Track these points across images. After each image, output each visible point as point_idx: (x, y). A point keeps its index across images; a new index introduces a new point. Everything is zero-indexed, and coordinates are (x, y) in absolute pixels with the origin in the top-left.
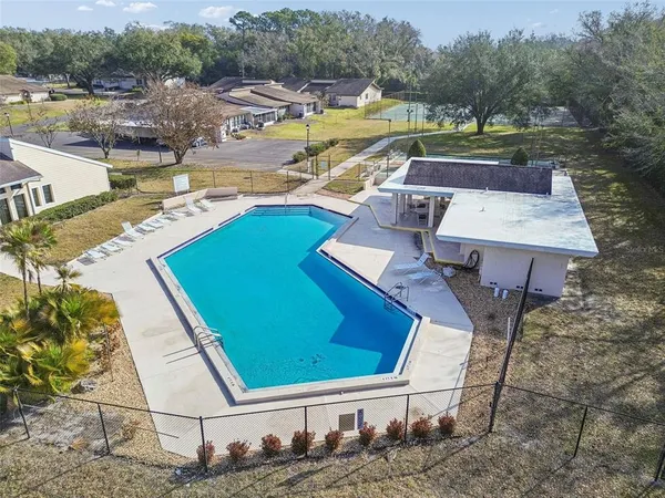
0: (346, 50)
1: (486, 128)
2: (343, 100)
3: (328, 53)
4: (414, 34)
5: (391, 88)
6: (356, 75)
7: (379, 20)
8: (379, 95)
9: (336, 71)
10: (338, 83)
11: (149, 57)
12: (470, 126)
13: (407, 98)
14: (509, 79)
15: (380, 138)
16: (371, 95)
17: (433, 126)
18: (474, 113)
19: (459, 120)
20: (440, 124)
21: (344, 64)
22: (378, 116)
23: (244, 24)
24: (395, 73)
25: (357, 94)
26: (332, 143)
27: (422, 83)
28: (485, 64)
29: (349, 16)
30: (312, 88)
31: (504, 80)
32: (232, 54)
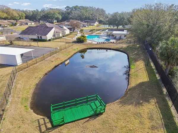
0: (91, 15)
2: (92, 24)
3: (87, 15)
4: (104, 11)
5: (100, 22)
6: (93, 19)
7: (97, 8)
8: (98, 23)
9: (89, 18)
10: (90, 21)
11: (52, 16)
13: (104, 24)
14: (121, 19)
15: (101, 29)
16: (97, 23)
18: (116, 25)
20: (111, 27)
21: (91, 17)
23: (68, 9)
24: (101, 19)
25: (94, 23)
26: (94, 30)
27: (106, 21)
28: (118, 17)
29: (91, 7)
30: (85, 22)
31: (121, 20)
32: (66, 15)
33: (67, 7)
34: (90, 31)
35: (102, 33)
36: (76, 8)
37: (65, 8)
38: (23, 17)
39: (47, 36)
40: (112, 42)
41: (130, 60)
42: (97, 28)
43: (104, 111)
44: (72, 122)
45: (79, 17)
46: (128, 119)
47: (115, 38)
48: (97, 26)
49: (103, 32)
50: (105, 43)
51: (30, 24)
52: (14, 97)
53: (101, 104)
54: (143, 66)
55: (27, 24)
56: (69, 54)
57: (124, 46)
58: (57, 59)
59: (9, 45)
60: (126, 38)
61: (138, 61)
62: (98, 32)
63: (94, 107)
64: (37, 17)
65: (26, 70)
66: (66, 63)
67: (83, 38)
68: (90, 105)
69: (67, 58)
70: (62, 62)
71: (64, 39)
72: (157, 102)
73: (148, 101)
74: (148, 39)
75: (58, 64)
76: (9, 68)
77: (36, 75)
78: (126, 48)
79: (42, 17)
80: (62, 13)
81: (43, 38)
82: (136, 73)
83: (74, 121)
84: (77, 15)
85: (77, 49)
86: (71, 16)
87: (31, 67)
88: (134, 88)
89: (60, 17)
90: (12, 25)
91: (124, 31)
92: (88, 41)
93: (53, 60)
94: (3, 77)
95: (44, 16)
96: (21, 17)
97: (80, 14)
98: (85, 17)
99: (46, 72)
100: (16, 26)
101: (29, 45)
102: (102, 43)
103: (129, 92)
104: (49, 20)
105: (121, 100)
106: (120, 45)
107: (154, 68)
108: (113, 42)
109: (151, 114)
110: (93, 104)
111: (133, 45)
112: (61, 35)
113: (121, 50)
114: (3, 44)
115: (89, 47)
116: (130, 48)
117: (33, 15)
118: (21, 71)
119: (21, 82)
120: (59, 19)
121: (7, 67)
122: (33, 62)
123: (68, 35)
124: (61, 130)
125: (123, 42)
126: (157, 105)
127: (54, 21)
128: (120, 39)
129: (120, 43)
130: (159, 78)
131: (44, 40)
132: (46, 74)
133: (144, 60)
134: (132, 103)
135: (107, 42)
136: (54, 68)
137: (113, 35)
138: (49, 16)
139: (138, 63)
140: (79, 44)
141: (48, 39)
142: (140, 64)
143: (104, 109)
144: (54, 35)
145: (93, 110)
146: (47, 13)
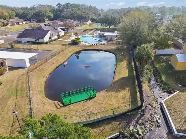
0: (84, 13)
1: (110, 27)
2: (85, 23)
3: (79, 13)
4: (97, 9)
5: (93, 20)
6: (86, 18)
7: (89, 6)
9: (81, 17)
10: (83, 20)
11: (44, 14)
12: (108, 27)
13: (96, 22)
15: (94, 29)
16: (90, 22)
17: (102, 27)
18: (108, 25)
19: (106, 26)
20: (103, 27)
21: (83, 15)
22: (92, 26)
23: (59, 6)
24: (94, 17)
25: (87, 21)
26: (87, 30)
27: (99, 19)
28: (109, 17)
29: (83, 5)
30: (78, 21)
31: (112, 20)
32: (58, 13)
33: (59, 4)
34: (83, 32)
35: (95, 34)
36: (68, 5)
37: (57, 5)
38: (13, 16)
39: (44, 39)
40: (103, 44)
41: (117, 60)
42: (90, 27)
43: (95, 96)
44: (76, 103)
45: (72, 16)
46: (110, 99)
47: (106, 40)
48: (90, 25)
49: (96, 32)
50: (97, 44)
51: (22, 23)
52: (32, 90)
53: (93, 92)
54: (126, 65)
55: (19, 24)
56: (67, 56)
57: (114, 47)
58: (57, 61)
59: (10, 48)
60: (116, 39)
61: (123, 61)
62: (91, 32)
63: (89, 94)
64: (28, 16)
65: (34, 71)
66: (65, 64)
67: (77, 40)
68: (86, 93)
69: (65, 60)
70: (61, 63)
71: (59, 40)
72: (130, 89)
73: (124, 89)
74: (132, 42)
75: (58, 65)
76: (20, 70)
77: (43, 75)
78: (115, 50)
79: (33, 16)
80: (53, 11)
81: (41, 40)
82: (120, 71)
83: (77, 102)
84: (69, 14)
85: (73, 51)
86: (63, 15)
87: (38, 69)
88: (117, 82)
89: (52, 15)
90: (3, 25)
91: (115, 32)
92: (82, 43)
93: (54, 62)
94: (19, 77)
95: (35, 14)
96: (11, 16)
97: (73, 12)
98: (77, 15)
99: (50, 72)
100: (7, 26)
101: (29, 48)
102: (95, 44)
103: (113, 84)
104: (40, 18)
105: (107, 90)
106: (110, 46)
107: (133, 66)
108: (105, 44)
109: (124, 96)
110: (88, 93)
111: (121, 47)
112: (56, 37)
113: (111, 51)
114: (3, 47)
115: (84, 49)
116: (119, 49)
117: (23, 14)
118: (31, 72)
119: (33, 80)
120: (50, 18)
121: (18, 69)
122: (39, 65)
123: (63, 36)
124: (69, 107)
125: (113, 44)
126: (129, 91)
127: (46, 20)
128: (111, 40)
129: (110, 45)
130: (135, 74)
131: (41, 42)
132: (50, 74)
133: (127, 60)
134: (114, 91)
135: (99, 44)
136: (55, 69)
137: (105, 36)
138: (40, 14)
139: (122, 63)
140: (74, 46)
141: (45, 42)
142: (124, 64)
143: (96, 95)
144: (50, 38)
145: (88, 96)
146: (38, 12)
